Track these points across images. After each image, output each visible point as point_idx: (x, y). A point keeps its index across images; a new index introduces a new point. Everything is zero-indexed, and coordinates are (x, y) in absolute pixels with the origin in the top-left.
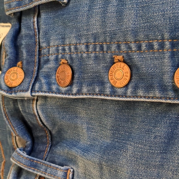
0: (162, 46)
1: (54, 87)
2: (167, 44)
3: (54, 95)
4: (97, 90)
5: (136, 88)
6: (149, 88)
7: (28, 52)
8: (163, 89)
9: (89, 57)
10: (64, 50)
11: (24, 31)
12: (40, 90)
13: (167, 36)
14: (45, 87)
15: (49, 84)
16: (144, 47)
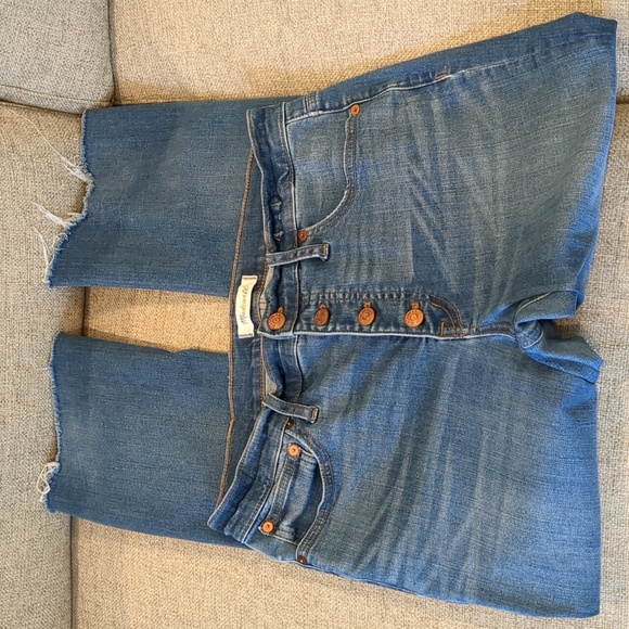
0: (399, 296)
1: (312, 327)
2: (403, 296)
3: (313, 333)
4: (348, 328)
5: (378, 326)
6: (387, 326)
7: (289, 299)
8: (397, 326)
9: (344, 303)
10: (324, 297)
11: (285, 281)
12: (301, 330)
13: (402, 289)
14: (305, 327)
15: (309, 325)
16: (386, 297)
